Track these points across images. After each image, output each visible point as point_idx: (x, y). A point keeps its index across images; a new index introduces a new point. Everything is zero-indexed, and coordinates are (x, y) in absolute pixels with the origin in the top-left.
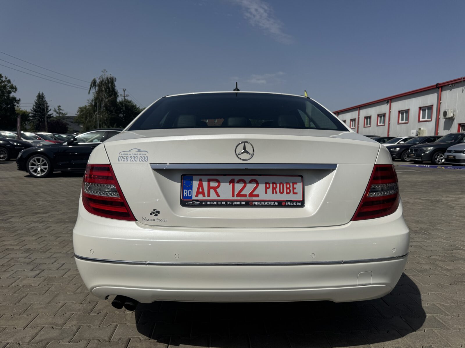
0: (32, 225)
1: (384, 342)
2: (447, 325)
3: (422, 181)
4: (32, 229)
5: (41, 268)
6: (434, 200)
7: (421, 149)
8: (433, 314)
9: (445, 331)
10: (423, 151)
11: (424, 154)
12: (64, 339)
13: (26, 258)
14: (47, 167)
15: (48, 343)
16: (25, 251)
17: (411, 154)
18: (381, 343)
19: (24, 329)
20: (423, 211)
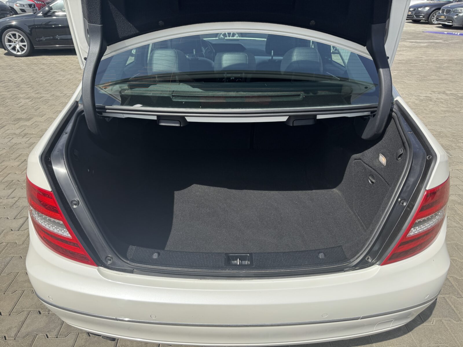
0: (14, 141)
1: (388, 341)
2: (459, 313)
3: (450, 60)
4: (14, 147)
5: (25, 215)
6: (460, 95)
7: (455, 10)
8: (444, 295)
9: (455, 322)
10: (457, 12)
11: (457, 16)
12: (51, 331)
13: (8, 197)
14: (26, 43)
15: (35, 337)
16: (7, 186)
17: (442, 16)
18: (385, 342)
19: (10, 315)
20: (447, 114)
